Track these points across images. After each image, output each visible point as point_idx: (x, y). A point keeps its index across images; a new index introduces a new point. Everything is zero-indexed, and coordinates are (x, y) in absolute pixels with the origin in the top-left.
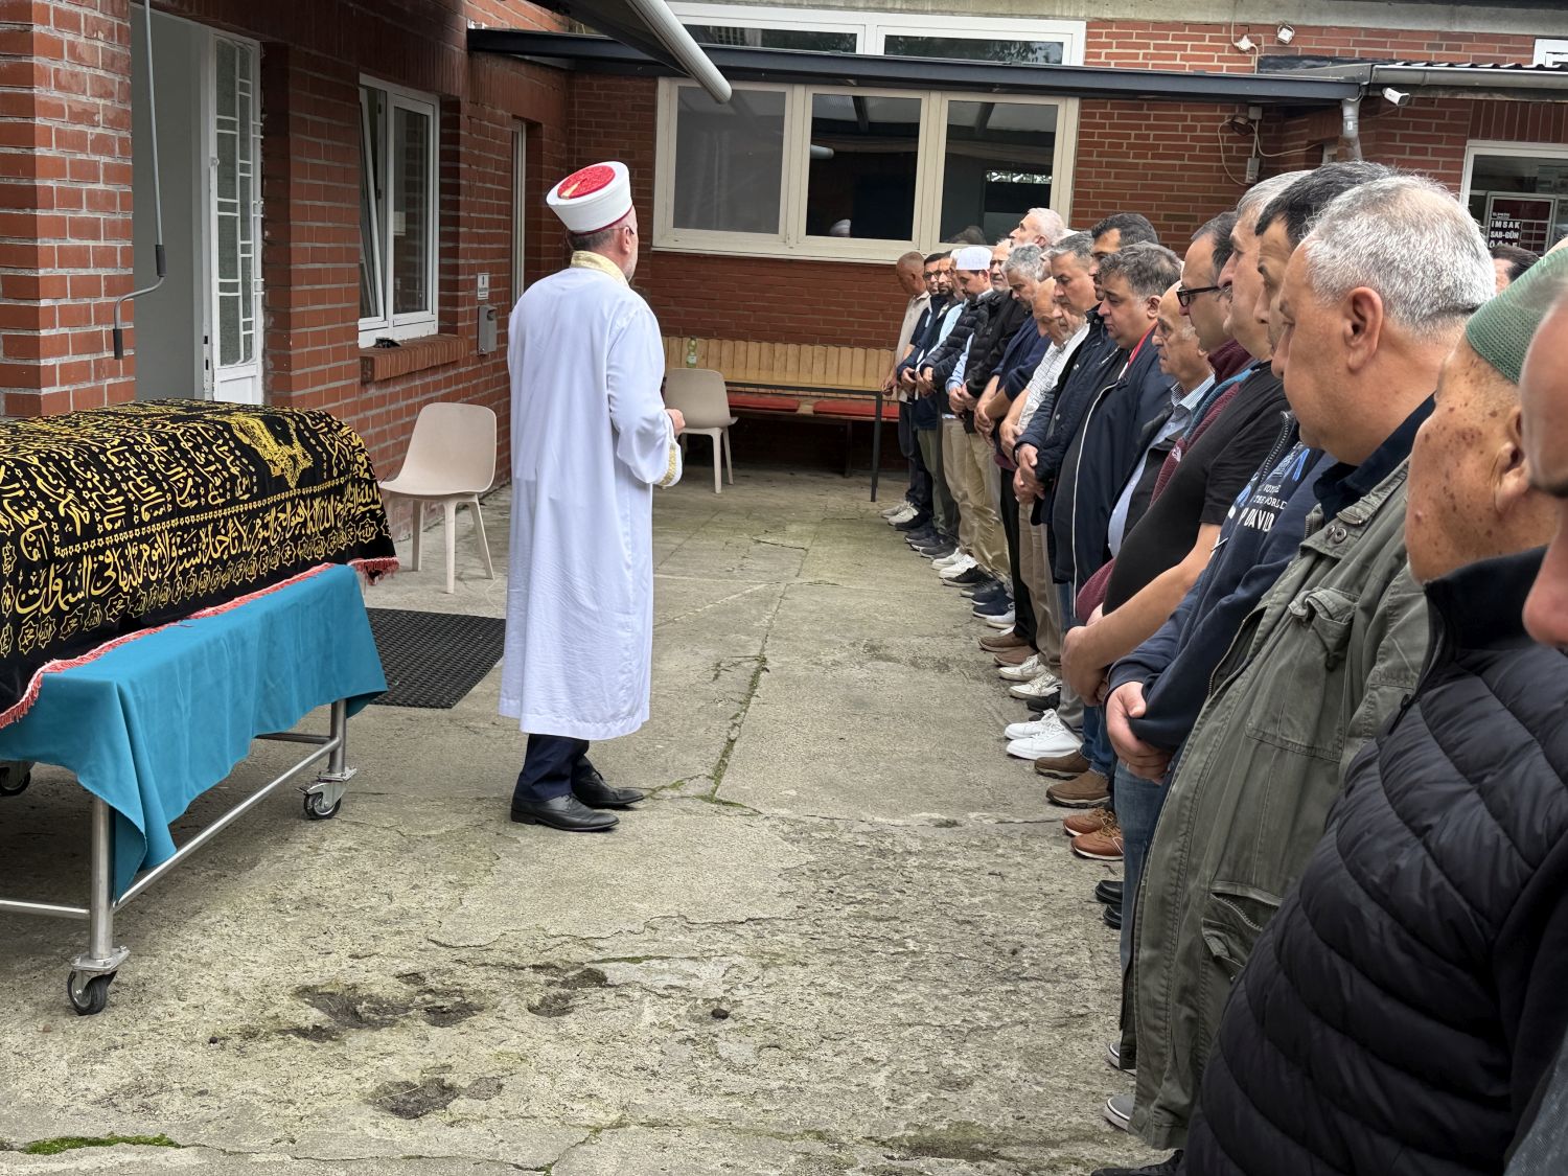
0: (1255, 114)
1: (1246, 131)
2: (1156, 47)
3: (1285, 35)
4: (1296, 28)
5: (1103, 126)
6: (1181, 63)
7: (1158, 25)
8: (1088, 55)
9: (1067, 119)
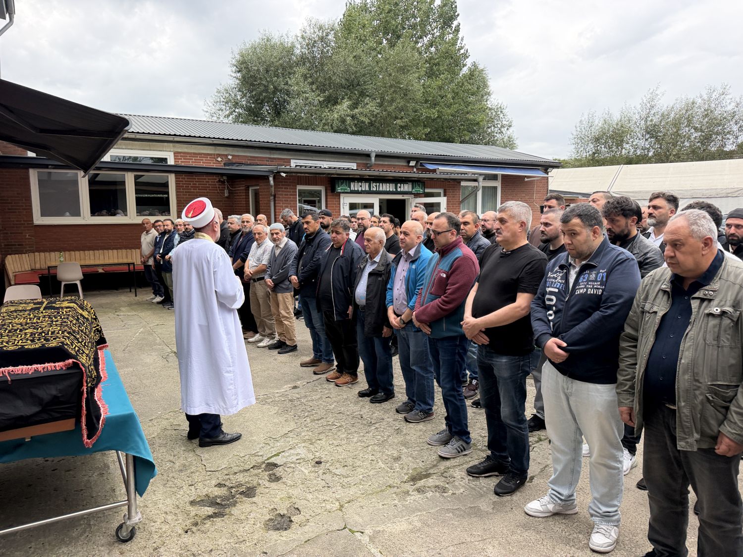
0: (225, 178)
1: (223, 182)
2: (195, 159)
3: (230, 157)
4: (232, 155)
5: (183, 181)
6: (201, 164)
7: (194, 154)
8: (175, 162)
9: (172, 179)
